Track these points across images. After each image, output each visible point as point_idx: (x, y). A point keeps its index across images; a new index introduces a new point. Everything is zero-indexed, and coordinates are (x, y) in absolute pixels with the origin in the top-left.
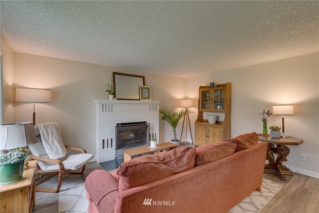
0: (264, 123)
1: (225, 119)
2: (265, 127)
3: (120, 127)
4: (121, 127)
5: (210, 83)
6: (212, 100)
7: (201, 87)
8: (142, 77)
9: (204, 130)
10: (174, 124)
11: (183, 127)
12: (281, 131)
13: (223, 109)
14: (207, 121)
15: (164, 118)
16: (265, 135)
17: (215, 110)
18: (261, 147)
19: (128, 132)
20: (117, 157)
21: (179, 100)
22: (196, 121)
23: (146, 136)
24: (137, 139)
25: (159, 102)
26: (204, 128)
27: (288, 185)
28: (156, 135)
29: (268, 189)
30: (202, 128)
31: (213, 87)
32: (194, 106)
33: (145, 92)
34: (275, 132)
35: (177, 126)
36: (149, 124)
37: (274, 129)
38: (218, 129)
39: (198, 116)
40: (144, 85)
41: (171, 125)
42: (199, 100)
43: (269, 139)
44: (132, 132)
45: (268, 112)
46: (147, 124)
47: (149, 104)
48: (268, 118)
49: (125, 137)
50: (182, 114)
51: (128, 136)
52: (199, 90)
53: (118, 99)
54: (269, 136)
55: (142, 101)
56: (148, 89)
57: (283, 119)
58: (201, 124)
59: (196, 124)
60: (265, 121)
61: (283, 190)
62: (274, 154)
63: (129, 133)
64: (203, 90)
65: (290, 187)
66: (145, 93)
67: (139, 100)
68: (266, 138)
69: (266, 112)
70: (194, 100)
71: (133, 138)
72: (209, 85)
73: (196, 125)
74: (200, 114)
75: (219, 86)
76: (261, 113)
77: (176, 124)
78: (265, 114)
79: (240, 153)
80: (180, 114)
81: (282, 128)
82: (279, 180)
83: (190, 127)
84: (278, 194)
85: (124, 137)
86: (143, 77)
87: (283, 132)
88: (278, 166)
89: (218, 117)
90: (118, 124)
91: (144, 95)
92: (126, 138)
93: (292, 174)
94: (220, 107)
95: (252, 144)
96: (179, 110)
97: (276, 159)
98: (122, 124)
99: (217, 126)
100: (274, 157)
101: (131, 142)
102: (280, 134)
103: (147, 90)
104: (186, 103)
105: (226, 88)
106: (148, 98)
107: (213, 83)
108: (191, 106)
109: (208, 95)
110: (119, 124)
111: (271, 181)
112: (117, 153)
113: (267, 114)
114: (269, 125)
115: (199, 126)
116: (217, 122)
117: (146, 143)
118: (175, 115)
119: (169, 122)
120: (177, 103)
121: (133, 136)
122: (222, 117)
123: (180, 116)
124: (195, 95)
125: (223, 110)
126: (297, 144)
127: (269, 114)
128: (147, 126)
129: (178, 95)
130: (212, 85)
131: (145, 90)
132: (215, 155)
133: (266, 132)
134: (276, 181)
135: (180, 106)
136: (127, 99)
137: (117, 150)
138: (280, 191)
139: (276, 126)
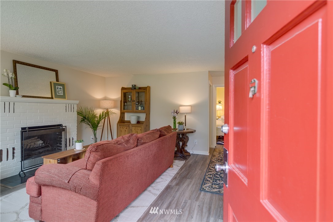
0: (174, 120)
1: (146, 118)
2: (175, 123)
3: (27, 132)
4: (29, 131)
5: (132, 85)
6: (134, 101)
7: (123, 89)
8: (54, 71)
9: (127, 131)
10: (95, 127)
11: (103, 130)
12: (184, 124)
13: (143, 109)
14: (129, 122)
15: (83, 120)
16: (175, 129)
17: (137, 111)
18: (173, 135)
19: (33, 139)
20: (23, 170)
21: (99, 101)
22: (118, 122)
23: (61, 141)
24: (48, 146)
25: (77, 102)
26: (126, 128)
27: (187, 161)
28: (73, 139)
29: (176, 165)
30: (125, 129)
31: (135, 89)
32: (115, 107)
33: (59, 89)
34: (181, 126)
35: (98, 128)
36: (66, 126)
37: (180, 124)
38: (140, 128)
39: (120, 117)
40: (57, 80)
41: (91, 127)
42: (121, 101)
43: (177, 131)
44: (39, 139)
45: (177, 111)
46: (63, 127)
47: (64, 104)
48: (176, 116)
49: (31, 145)
50: (103, 116)
51: (35, 144)
52: (121, 90)
53: (24, 96)
54: (177, 129)
55: (55, 100)
56: (63, 85)
57: (185, 116)
58: (124, 125)
59: (118, 124)
60: (174, 118)
61: (185, 164)
62: (180, 142)
63: (35, 140)
64: (125, 91)
65: (188, 162)
66: (59, 91)
67: (52, 98)
68: (176, 131)
69: (176, 111)
70: (115, 101)
71: (42, 146)
72: (131, 87)
73: (118, 126)
74: (122, 114)
75: (140, 88)
76: (172, 113)
77: (97, 126)
78: (175, 113)
79: (162, 138)
80: (100, 115)
81: (185, 123)
82: (183, 159)
83: (111, 129)
84: (182, 166)
85: (29, 145)
86: (56, 72)
87: (185, 126)
88: (182, 150)
89: (138, 117)
90: (23, 129)
91: (58, 93)
92: (31, 147)
93: (189, 155)
94: (141, 108)
95: (168, 132)
96: (98, 112)
97: (181, 145)
98: (29, 128)
99: (139, 125)
100: (180, 145)
101: (39, 151)
102: (184, 127)
103: (62, 87)
104: (107, 104)
105: (147, 91)
106: (63, 97)
107: (135, 85)
108: (113, 107)
109: (130, 96)
110: (26, 128)
111: (178, 161)
112: (23, 165)
113: (176, 113)
114: (177, 121)
115: (122, 127)
116: (138, 122)
117: (61, 150)
118: (95, 116)
119: (89, 125)
120: (97, 103)
121: (42, 144)
122: (143, 117)
123: (101, 117)
124: (116, 95)
125: (143, 111)
126: (192, 132)
127: (177, 113)
128: (64, 130)
129: (98, 95)
130: (134, 87)
131: (59, 87)
132: (148, 138)
133: (175, 127)
134: (181, 160)
135: (99, 107)
136: (38, 97)
137: (23, 162)
138: (183, 165)
139: (181, 122)
